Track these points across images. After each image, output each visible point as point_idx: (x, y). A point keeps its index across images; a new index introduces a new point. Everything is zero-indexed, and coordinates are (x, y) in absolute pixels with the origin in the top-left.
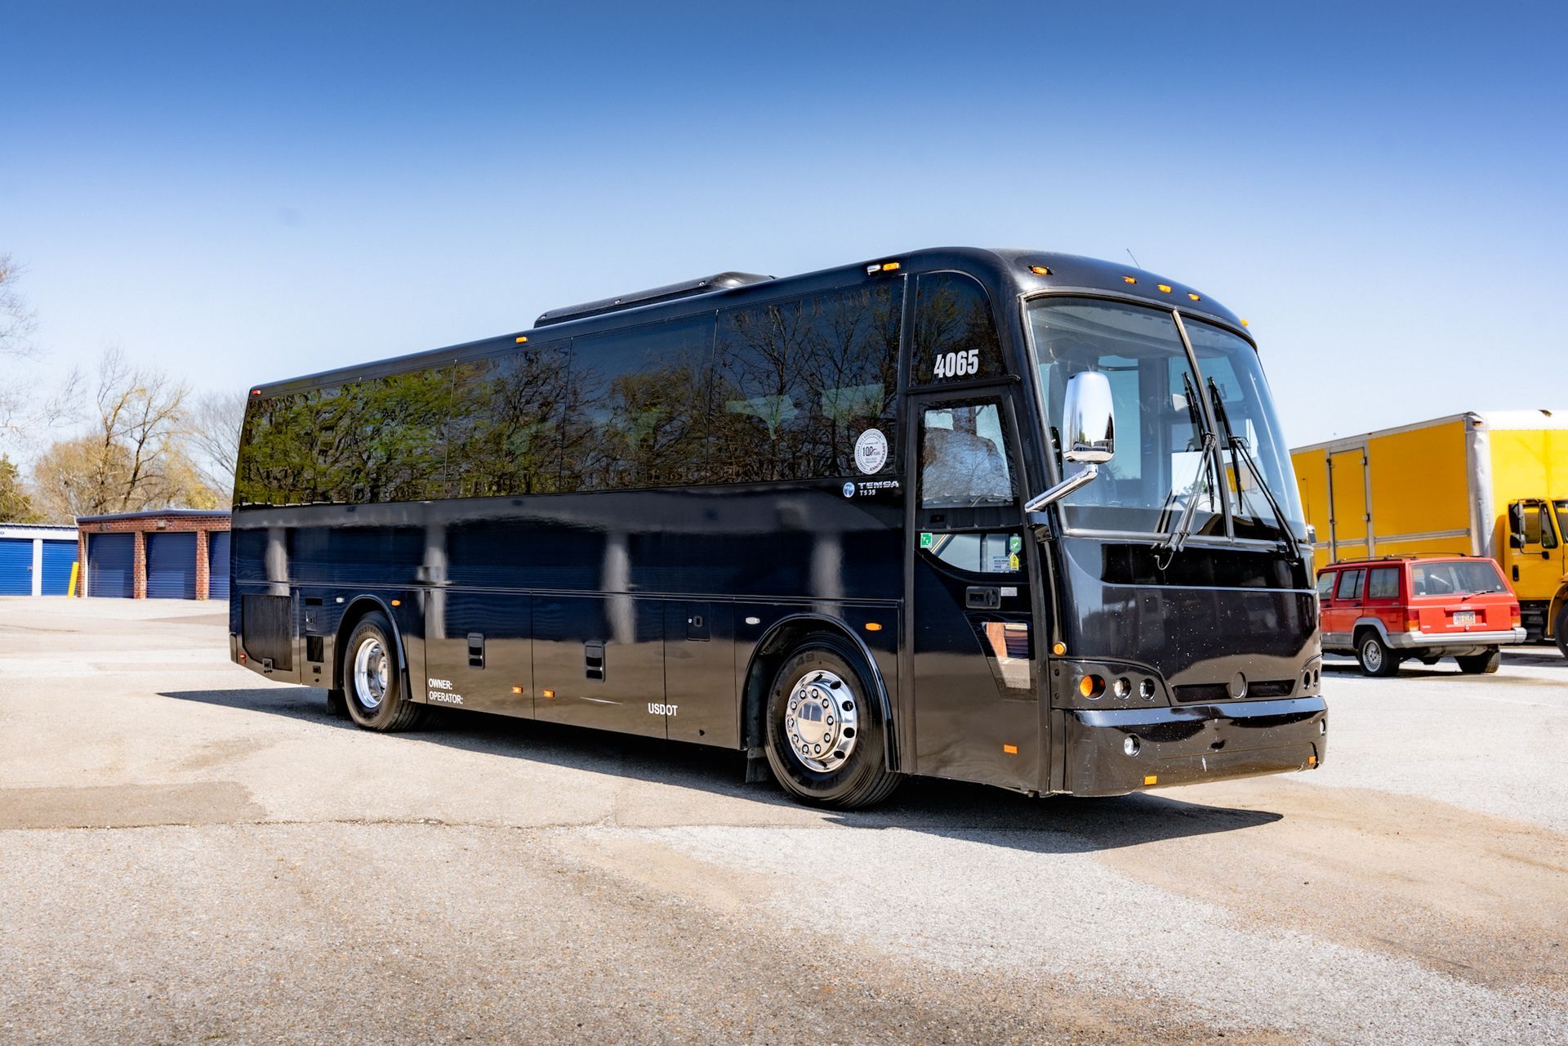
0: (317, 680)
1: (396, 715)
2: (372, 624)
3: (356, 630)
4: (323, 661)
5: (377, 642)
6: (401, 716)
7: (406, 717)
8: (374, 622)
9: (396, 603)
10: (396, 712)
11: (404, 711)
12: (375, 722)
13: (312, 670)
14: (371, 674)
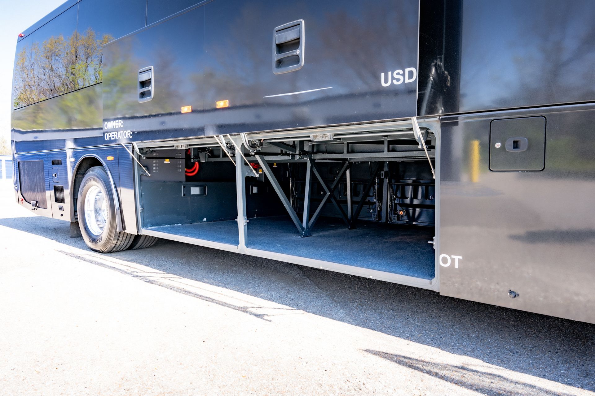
0: (62, 215)
1: (115, 242)
2: (94, 175)
3: (84, 180)
4: (64, 203)
5: (98, 190)
6: (119, 242)
7: (123, 242)
8: (96, 174)
9: (110, 158)
10: (114, 240)
11: (121, 239)
12: (99, 246)
13: (58, 209)
14: (97, 212)
